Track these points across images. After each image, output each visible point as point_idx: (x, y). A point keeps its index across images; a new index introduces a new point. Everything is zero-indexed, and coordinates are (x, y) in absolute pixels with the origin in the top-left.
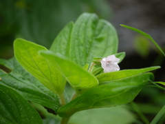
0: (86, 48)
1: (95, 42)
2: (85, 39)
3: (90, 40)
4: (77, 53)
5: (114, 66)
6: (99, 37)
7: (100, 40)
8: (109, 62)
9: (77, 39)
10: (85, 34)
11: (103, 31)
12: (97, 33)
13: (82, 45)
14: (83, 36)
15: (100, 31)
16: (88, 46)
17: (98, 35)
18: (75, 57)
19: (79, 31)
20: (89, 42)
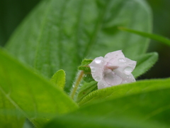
0: (78, 46)
1: (100, 35)
2: (76, 27)
3: (90, 29)
4: (55, 55)
5: (124, 77)
6: (111, 24)
7: (112, 31)
8: (113, 69)
9: (58, 25)
10: (79, 16)
11: (122, 12)
12: (108, 15)
13: (68, 37)
14: (73, 20)
15: (115, 12)
16: (83, 42)
17: (109, 20)
18: (49, 63)
19: (63, 9)
20: (86, 32)
